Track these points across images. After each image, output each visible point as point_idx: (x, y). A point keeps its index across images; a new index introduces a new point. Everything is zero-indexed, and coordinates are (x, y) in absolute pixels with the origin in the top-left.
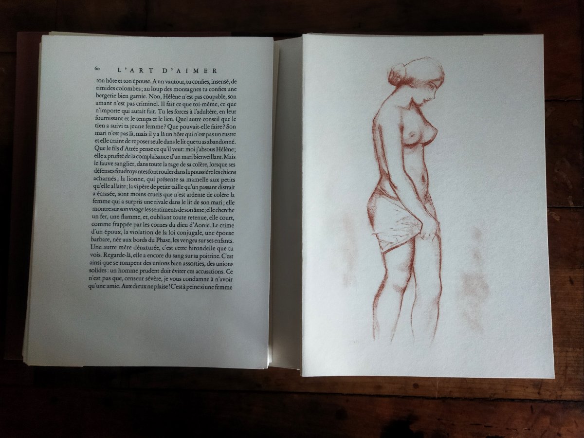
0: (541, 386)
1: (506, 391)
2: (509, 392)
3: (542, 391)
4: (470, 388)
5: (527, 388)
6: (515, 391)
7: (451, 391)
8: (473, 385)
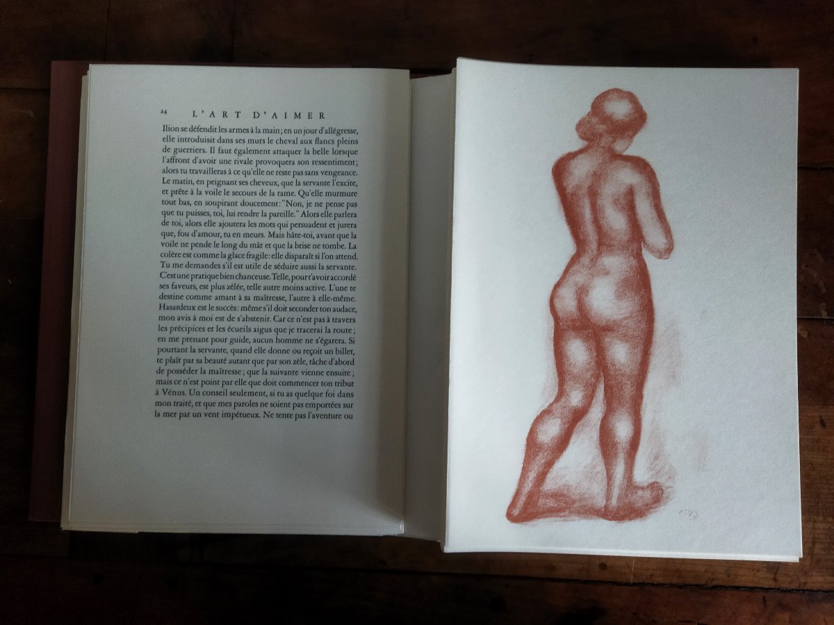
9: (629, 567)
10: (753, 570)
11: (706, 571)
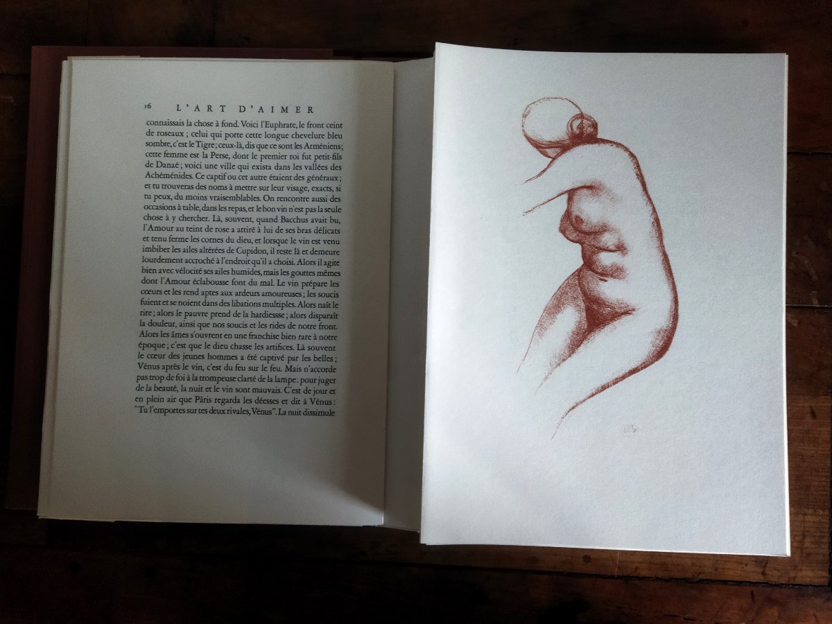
0: (767, 563)
1: (716, 570)
2: (720, 570)
3: (768, 571)
4: (664, 563)
5: (746, 565)
6: (730, 569)
7: (636, 568)
8: (669, 559)
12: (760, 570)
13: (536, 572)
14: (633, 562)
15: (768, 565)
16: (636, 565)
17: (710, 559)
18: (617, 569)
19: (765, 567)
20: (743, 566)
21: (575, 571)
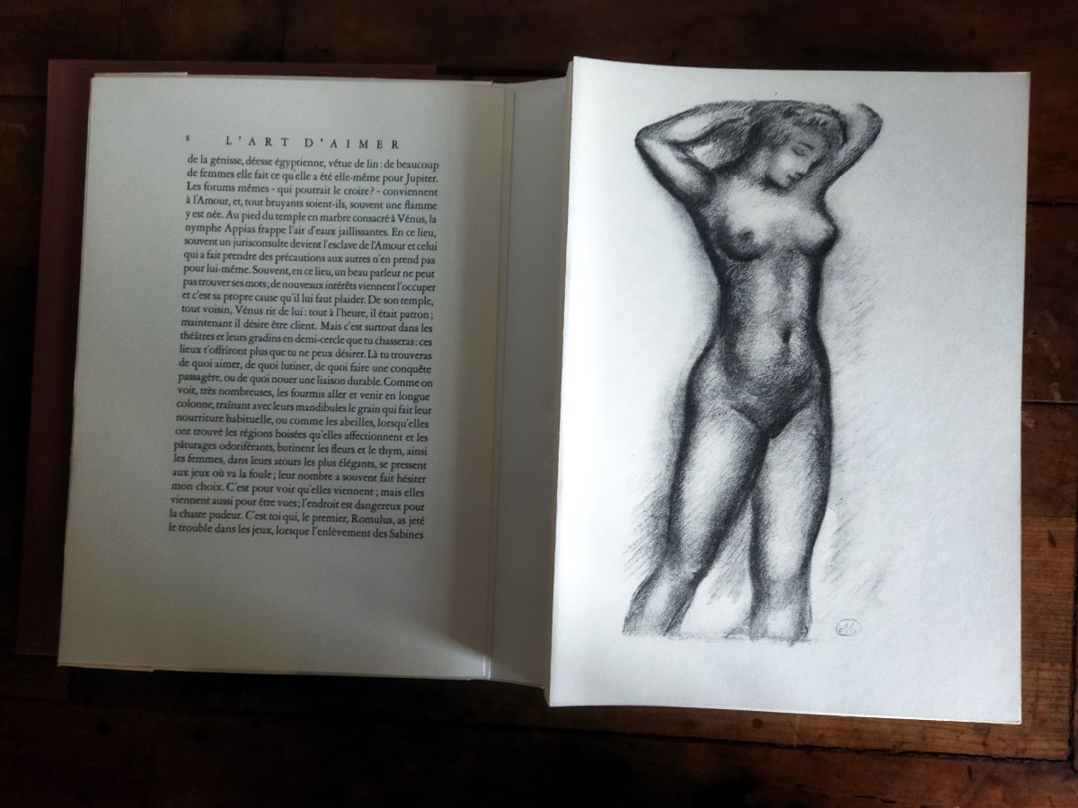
0: (989, 731)
1: (924, 739)
2: (928, 740)
3: (990, 741)
4: (858, 731)
5: (963, 733)
6: (942, 738)
7: (821, 736)
8: (863, 725)
9: (792, 725)
10: (956, 731)
11: (894, 732)
12: (980, 740)
13: (691, 740)
14: (816, 728)
15: (991, 734)
16: (820, 732)
17: (915, 726)
18: (796, 737)
19: (986, 735)
20: (958, 734)
21: (741, 739)
